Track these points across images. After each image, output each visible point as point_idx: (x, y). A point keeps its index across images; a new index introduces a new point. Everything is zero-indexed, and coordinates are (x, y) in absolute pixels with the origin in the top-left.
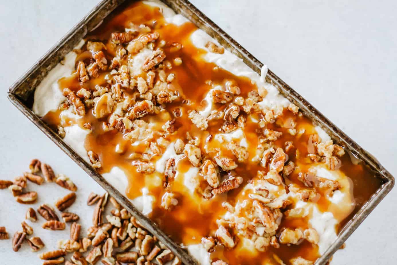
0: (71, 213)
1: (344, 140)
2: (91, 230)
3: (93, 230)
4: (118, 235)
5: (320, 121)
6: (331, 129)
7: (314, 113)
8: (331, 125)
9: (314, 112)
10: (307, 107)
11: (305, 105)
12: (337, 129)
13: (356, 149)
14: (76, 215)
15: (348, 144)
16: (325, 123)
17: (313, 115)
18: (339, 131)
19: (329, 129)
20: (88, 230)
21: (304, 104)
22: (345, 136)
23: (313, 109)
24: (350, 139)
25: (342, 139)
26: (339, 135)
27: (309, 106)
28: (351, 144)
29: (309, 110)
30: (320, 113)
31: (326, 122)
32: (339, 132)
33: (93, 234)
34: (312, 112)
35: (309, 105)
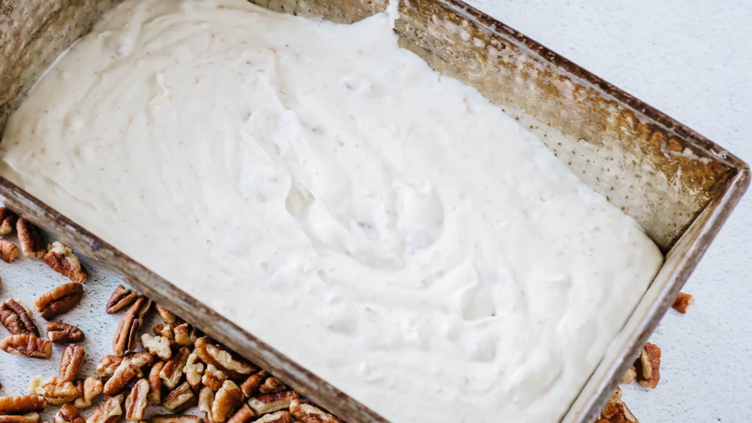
0: (67, 325)
1: (627, 106)
2: (106, 361)
3: (111, 362)
4: (162, 374)
5: (570, 74)
6: (596, 87)
7: (554, 62)
8: (594, 79)
9: (552, 58)
10: (538, 51)
11: (532, 48)
12: (609, 86)
13: (656, 120)
14: (77, 330)
15: (637, 113)
16: (580, 77)
17: (553, 65)
18: (614, 88)
19: (592, 89)
20: (101, 362)
21: (528, 47)
22: (629, 96)
23: (550, 53)
24: (638, 101)
25: (622, 103)
26: (615, 96)
27: (541, 50)
28: (644, 110)
29: (541, 58)
30: (566, 59)
31: (583, 76)
32: (613, 91)
33: (108, 370)
34: (549, 60)
35: (541, 48)
